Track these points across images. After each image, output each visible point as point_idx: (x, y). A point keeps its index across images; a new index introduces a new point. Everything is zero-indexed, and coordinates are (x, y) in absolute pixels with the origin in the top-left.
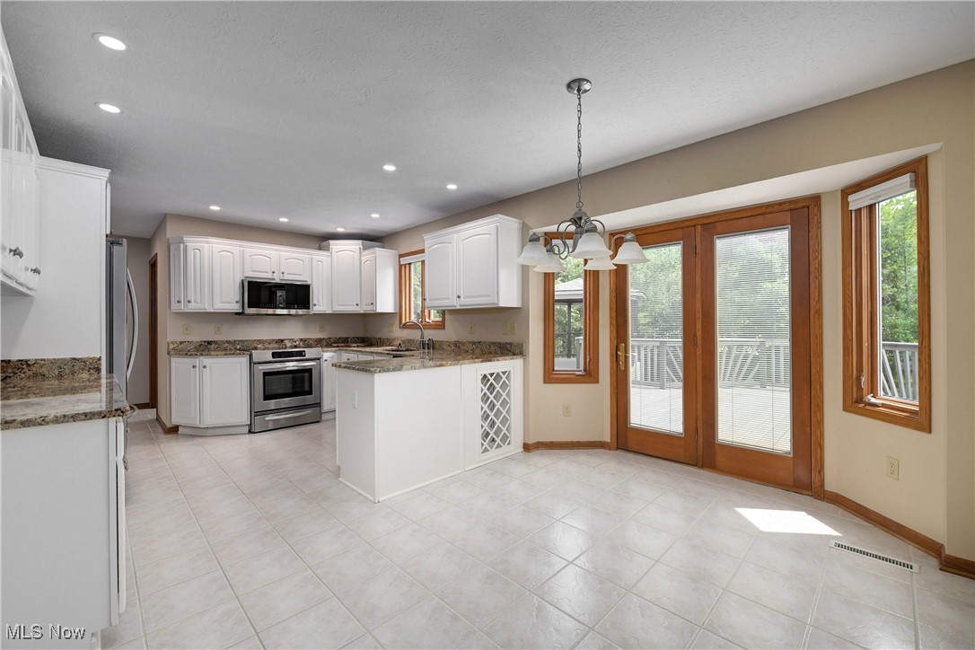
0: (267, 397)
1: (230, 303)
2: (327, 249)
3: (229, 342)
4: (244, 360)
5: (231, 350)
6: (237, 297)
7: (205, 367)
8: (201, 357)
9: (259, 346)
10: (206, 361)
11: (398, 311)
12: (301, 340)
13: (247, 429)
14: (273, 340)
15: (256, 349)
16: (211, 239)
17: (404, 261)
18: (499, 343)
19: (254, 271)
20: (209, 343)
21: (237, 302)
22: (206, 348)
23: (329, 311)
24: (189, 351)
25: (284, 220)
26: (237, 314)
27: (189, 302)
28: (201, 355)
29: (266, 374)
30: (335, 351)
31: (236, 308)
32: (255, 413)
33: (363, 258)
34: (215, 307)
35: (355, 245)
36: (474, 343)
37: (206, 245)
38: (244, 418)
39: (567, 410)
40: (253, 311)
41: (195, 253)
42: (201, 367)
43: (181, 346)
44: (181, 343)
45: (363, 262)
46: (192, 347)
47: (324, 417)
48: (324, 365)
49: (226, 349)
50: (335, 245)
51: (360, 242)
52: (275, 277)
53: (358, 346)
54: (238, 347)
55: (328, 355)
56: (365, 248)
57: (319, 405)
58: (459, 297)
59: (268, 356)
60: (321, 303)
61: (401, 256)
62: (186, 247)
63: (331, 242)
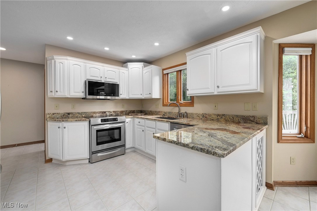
0: (98, 144)
1: (79, 92)
2: (126, 67)
3: (79, 113)
4: (86, 124)
5: (80, 117)
6: (83, 89)
7: (65, 128)
8: (63, 122)
9: (94, 115)
10: (65, 124)
11: (162, 98)
12: (114, 112)
13: (88, 161)
14: (101, 112)
15: (92, 117)
16: (69, 58)
17: (165, 72)
18: (242, 116)
19: (91, 76)
20: (69, 114)
21: (83, 92)
22: (66, 117)
23: (127, 98)
24: (58, 118)
25: (107, 49)
26: (83, 98)
27: (57, 92)
28: (63, 121)
29: (98, 131)
30: (131, 118)
31: (82, 95)
32: (92, 153)
33: (144, 71)
34: (71, 94)
35: (141, 65)
36: (218, 115)
37: (66, 61)
38: (87, 155)
39: (292, 161)
40: (91, 97)
41: (60, 65)
42: (63, 128)
43: (53, 116)
44: (53, 114)
45: (144, 73)
46: (60, 116)
47: (127, 151)
48: (127, 125)
49: (77, 117)
50: (130, 65)
51: (142, 63)
52: (102, 80)
53: (141, 115)
54: (83, 116)
55: (128, 119)
56: (145, 66)
57: (124, 145)
58: (218, 87)
59: (99, 121)
60: (124, 93)
61: (163, 70)
62: (55, 62)
63: (129, 64)
